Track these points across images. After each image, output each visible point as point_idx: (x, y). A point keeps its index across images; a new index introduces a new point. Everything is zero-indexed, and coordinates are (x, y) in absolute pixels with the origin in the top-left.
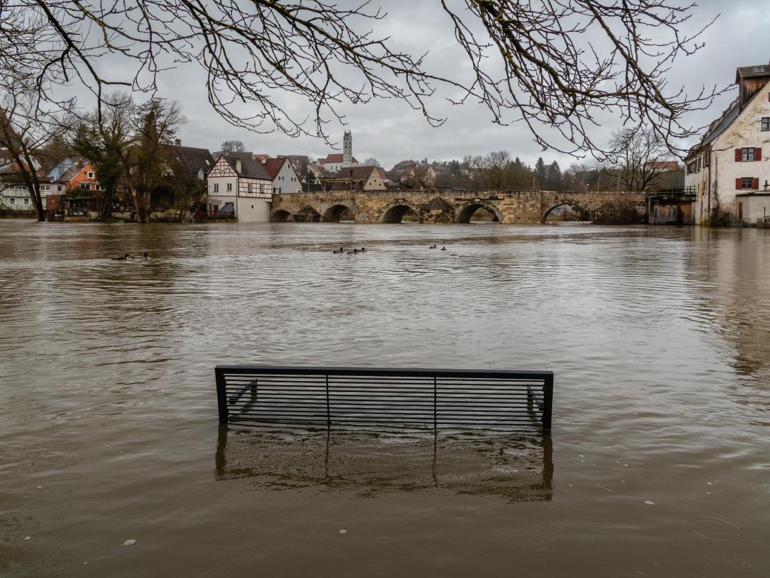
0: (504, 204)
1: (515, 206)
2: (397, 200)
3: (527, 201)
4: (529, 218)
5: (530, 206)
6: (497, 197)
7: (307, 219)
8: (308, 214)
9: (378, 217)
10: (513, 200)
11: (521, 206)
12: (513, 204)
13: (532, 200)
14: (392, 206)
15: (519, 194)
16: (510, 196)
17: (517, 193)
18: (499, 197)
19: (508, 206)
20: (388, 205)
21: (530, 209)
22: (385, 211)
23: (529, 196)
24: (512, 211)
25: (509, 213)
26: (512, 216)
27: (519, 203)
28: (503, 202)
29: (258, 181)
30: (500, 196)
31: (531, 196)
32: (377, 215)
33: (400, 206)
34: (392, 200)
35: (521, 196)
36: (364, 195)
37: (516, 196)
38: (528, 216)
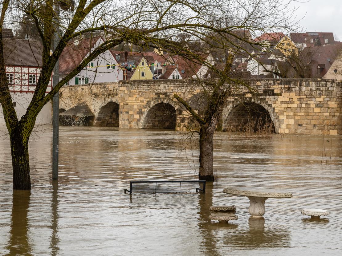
0: (282, 102)
1: (294, 106)
2: (158, 94)
3: (311, 96)
4: (315, 126)
5: (317, 106)
6: (273, 91)
7: (76, 121)
8: (78, 115)
9: (139, 120)
10: (292, 94)
11: (303, 105)
12: (292, 103)
13: (320, 95)
14: (153, 104)
15: (300, 85)
16: (289, 89)
17: (298, 84)
18: (276, 91)
19: (285, 106)
20: (149, 102)
21: (317, 110)
22: (146, 111)
23: (314, 89)
24: (291, 114)
25: (288, 117)
26: (291, 122)
27: (300, 100)
28: (280, 99)
29: (25, 70)
30: (277, 88)
31: (317, 89)
32: (137, 117)
33: (162, 103)
34: (153, 95)
35: (304, 89)
36: (124, 88)
37: (297, 89)
38: (313, 122)
